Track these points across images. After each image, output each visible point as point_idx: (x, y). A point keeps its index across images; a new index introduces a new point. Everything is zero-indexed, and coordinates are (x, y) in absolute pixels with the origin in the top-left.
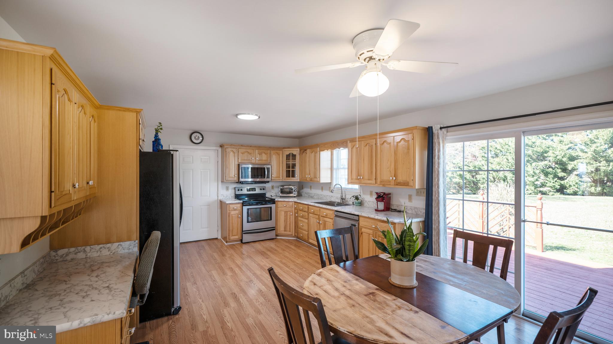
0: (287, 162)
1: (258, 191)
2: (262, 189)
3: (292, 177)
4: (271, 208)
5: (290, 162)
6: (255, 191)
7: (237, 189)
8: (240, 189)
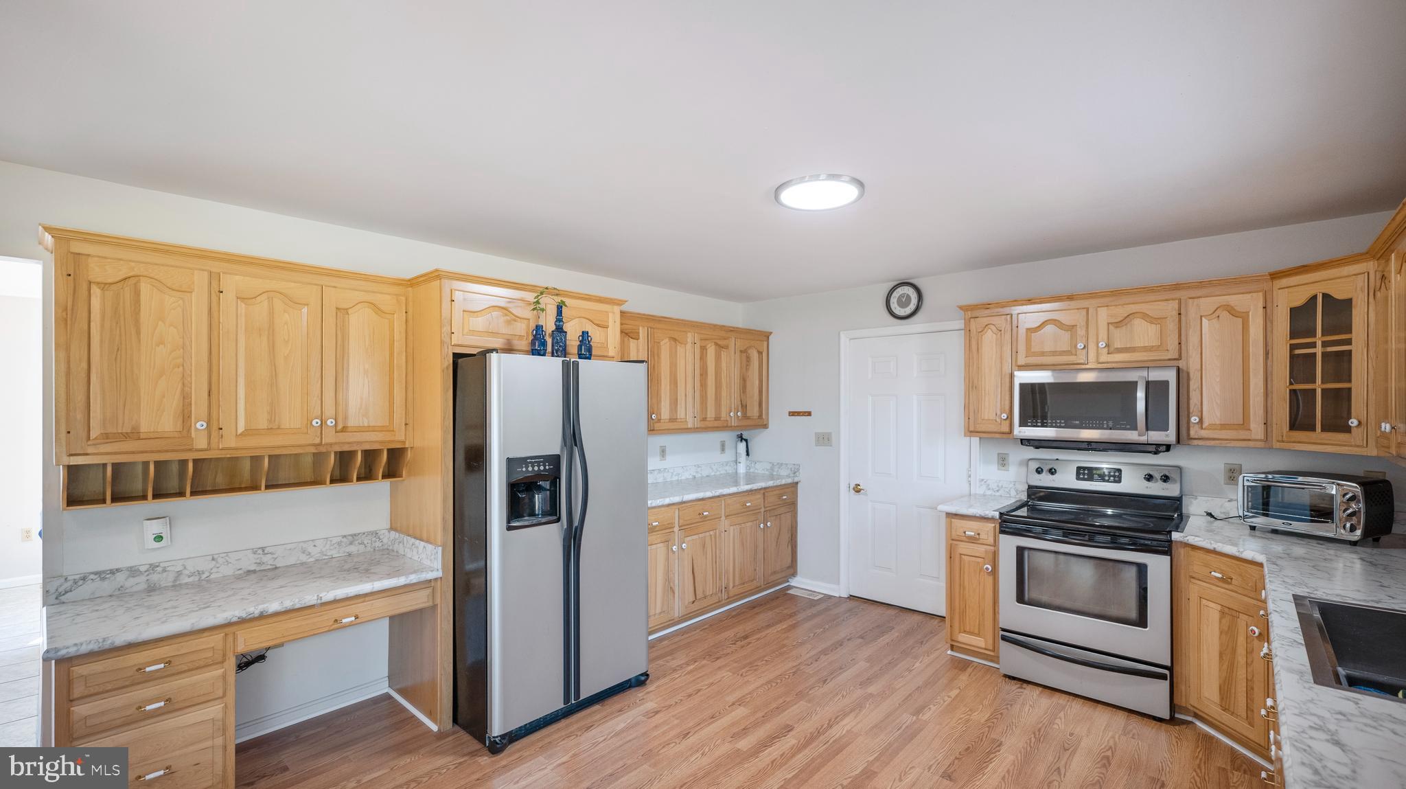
0: (1293, 347)
1: (1132, 483)
2: (1157, 475)
3: (1323, 430)
4: (1142, 569)
5: (1313, 345)
6: (1115, 482)
7: (1035, 466)
8: (1046, 469)
